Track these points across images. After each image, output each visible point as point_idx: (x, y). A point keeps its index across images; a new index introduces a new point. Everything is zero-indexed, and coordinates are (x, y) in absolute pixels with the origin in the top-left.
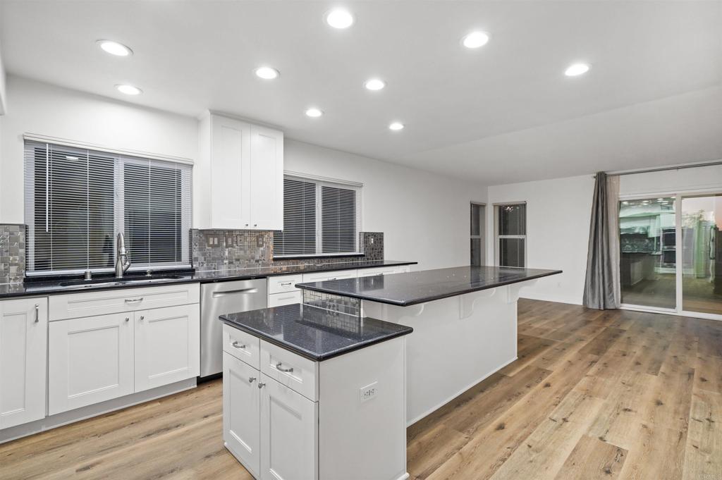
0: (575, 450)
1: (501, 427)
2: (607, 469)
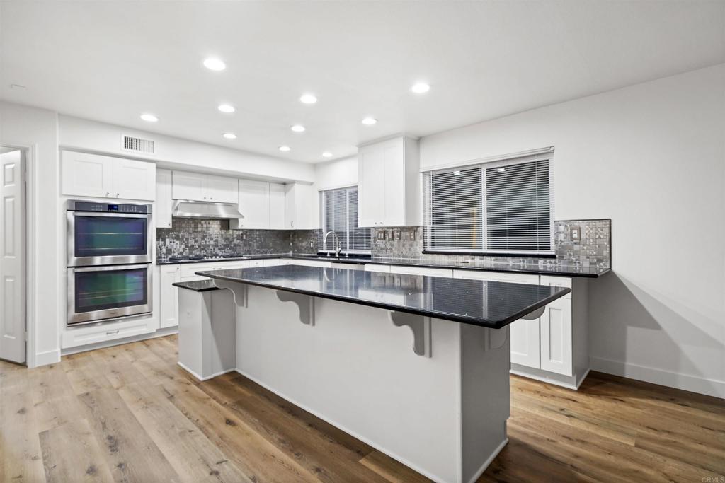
0: (163, 457)
1: (229, 422)
2: (123, 467)
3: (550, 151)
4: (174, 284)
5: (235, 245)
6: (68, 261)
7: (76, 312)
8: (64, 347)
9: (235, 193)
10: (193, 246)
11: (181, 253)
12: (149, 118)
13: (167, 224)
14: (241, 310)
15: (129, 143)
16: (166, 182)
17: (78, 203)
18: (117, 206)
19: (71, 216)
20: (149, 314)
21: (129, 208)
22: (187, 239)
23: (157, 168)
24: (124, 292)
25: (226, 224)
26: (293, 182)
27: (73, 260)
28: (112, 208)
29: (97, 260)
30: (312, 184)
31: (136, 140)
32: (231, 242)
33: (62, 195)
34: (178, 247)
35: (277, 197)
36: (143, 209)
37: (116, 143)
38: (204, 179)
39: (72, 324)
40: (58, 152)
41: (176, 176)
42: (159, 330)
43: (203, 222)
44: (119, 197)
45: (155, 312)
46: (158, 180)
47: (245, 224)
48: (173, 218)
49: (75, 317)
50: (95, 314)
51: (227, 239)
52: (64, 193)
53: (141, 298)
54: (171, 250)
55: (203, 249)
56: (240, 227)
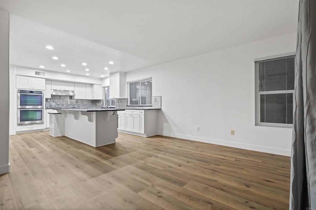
3: (151, 78)
4: (48, 113)
5: (74, 104)
6: (18, 107)
7: (20, 121)
8: (17, 131)
9: (73, 88)
10: (59, 104)
11: (55, 106)
12: (42, 67)
13: (49, 97)
14: (66, 120)
15: (37, 73)
16: (49, 84)
17: (21, 91)
18: (33, 91)
19: (19, 94)
20: (43, 123)
21: (37, 92)
22: (57, 102)
23: (46, 80)
24: (36, 117)
25: (71, 97)
26: (94, 84)
27: (19, 107)
28: (31, 92)
29: (28, 107)
30: (100, 85)
31: (39, 72)
32: (72, 103)
33: (16, 88)
34: (53, 104)
35: (89, 89)
36: (41, 92)
37: (33, 73)
38: (62, 83)
39: (19, 125)
40: (15, 76)
41: (52, 82)
42: (46, 128)
43: (63, 97)
44: (34, 89)
45: (45, 123)
46: (46, 84)
47: (76, 97)
48: (52, 95)
49: (20, 123)
50: (27, 122)
51: (71, 102)
52: (17, 88)
53: (40, 119)
54: (51, 105)
55: (62, 105)
56: (75, 98)
